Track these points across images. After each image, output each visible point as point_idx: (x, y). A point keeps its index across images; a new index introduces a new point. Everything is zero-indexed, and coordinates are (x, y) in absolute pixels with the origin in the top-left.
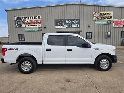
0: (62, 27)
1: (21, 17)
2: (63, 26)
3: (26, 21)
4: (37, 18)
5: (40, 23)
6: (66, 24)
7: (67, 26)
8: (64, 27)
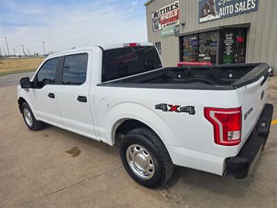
0: (212, 17)
1: (157, 11)
2: (214, 15)
3: (162, 18)
4: (174, 7)
5: (177, 18)
6: (222, 6)
7: (222, 12)
8: (217, 17)
